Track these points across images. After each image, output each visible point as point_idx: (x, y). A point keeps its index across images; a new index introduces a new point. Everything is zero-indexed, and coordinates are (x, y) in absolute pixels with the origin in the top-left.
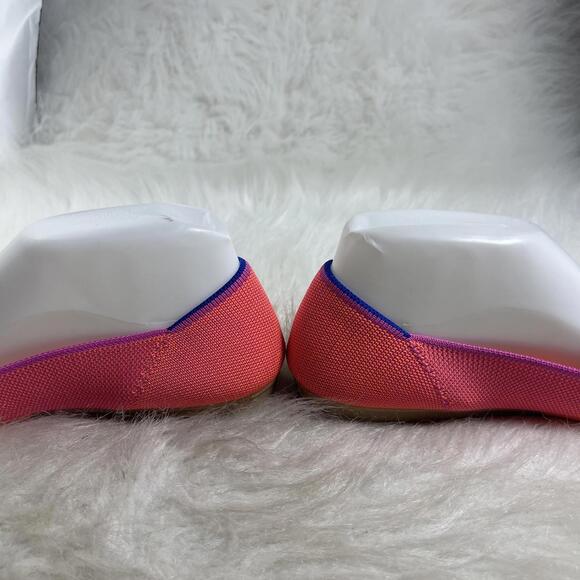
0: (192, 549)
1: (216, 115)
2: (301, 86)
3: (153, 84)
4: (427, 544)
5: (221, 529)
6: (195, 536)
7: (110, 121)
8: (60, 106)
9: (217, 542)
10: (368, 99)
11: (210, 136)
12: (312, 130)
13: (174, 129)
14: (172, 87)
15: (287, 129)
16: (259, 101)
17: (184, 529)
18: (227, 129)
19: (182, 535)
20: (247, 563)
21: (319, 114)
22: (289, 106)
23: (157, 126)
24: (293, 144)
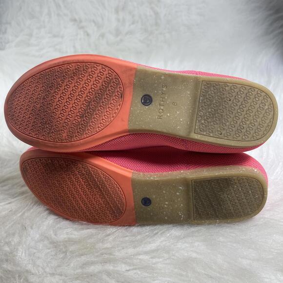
0: (52, 259)
1: (82, 28)
2: (123, 9)
3: (49, 14)
4: (146, 253)
5: (64, 250)
6: (53, 253)
7: (31, 35)
8: (6, 29)
9: (62, 256)
10: (156, 14)
11: (80, 39)
12: (130, 33)
13: (62, 37)
14: (58, 15)
15: (118, 32)
16: (103, 19)
17: (49, 250)
18: (88, 35)
19: (48, 253)
20: (72, 265)
21: (133, 23)
22: (118, 20)
23: (55, 36)
24: (121, 40)
